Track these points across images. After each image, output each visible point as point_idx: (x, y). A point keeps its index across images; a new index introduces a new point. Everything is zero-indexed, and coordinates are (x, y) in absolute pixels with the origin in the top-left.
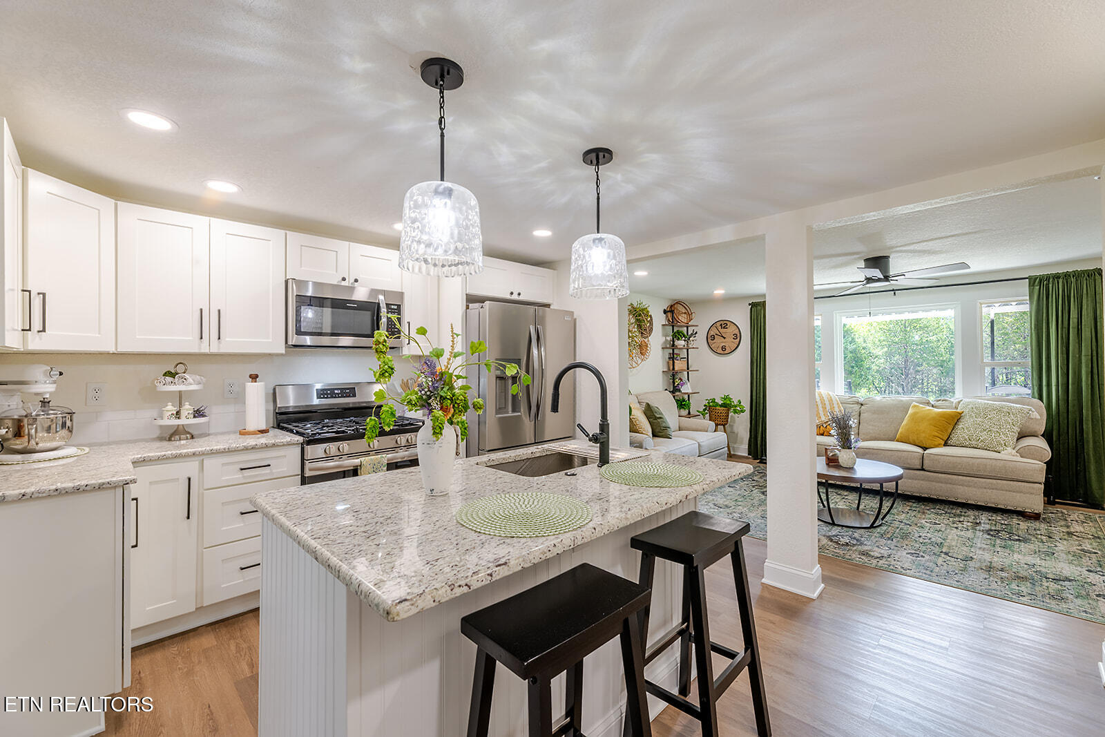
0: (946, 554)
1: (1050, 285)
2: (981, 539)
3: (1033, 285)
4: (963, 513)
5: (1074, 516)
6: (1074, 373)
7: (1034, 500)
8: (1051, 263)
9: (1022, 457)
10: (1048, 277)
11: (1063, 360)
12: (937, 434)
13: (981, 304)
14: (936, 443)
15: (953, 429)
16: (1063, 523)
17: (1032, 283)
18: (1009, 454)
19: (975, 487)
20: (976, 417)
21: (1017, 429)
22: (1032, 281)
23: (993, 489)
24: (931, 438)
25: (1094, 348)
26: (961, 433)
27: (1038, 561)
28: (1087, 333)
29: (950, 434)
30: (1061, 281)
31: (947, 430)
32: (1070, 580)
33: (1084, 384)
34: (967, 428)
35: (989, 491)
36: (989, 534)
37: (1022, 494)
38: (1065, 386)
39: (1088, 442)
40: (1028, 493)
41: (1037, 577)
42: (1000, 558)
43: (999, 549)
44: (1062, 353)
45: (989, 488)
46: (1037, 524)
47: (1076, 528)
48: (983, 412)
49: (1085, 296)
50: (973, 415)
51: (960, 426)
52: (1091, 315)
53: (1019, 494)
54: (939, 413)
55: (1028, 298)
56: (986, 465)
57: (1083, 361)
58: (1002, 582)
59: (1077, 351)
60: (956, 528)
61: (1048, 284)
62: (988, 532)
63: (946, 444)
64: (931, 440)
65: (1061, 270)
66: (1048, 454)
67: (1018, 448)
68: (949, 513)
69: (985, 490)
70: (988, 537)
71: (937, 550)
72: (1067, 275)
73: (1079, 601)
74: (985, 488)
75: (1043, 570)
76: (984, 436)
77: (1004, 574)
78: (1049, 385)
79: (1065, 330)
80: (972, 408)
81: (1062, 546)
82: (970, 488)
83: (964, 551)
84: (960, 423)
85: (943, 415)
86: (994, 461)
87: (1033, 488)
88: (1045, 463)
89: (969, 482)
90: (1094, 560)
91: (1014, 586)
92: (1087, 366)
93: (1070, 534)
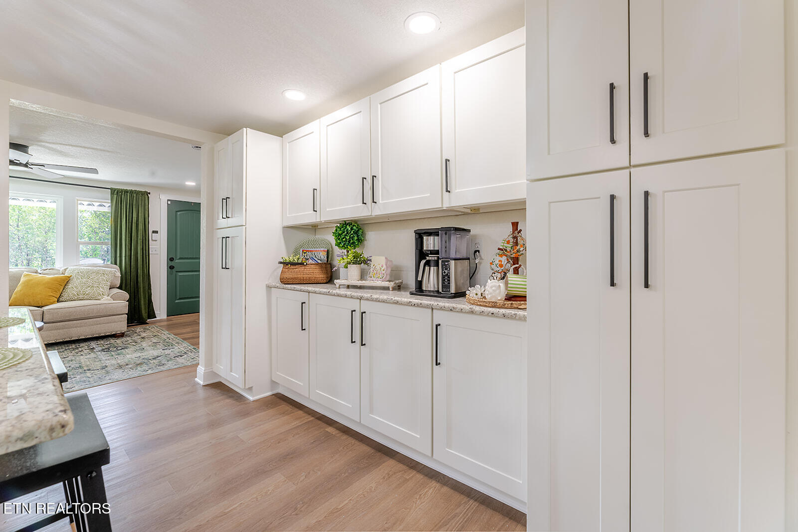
0: (89, 370)
1: (123, 196)
2: (103, 356)
3: (113, 194)
4: (78, 347)
5: (138, 330)
6: (134, 248)
7: (121, 324)
8: (123, 182)
9: (114, 300)
10: (122, 191)
11: (129, 241)
12: (52, 294)
13: (78, 200)
14: (51, 301)
15: (64, 289)
16: (136, 334)
17: (113, 192)
18: (106, 300)
19: (85, 326)
20: (81, 278)
21: (109, 284)
22: (113, 191)
23: (98, 324)
24: (47, 298)
25: (144, 235)
26: (71, 290)
27: (139, 354)
28: (141, 226)
29: (62, 293)
30: (128, 194)
31: (59, 290)
32: (160, 356)
33: (139, 255)
34: (75, 287)
35: (95, 326)
36: (104, 352)
37: (115, 323)
38: (129, 257)
39: (140, 288)
40: (118, 322)
41: (146, 361)
42: (121, 360)
43: (117, 356)
44: (128, 237)
45: (95, 325)
46: (124, 339)
47: (143, 335)
48: (87, 274)
49: (140, 206)
50: (79, 277)
51: (70, 286)
52: (143, 216)
53: (113, 324)
54: (52, 279)
55: (110, 201)
56: (93, 309)
57: (139, 242)
58: (133, 369)
59: (136, 236)
60: (81, 355)
61: (121, 195)
62: (103, 350)
63: (58, 301)
64: (48, 299)
65: (129, 188)
66: (127, 296)
67: (111, 295)
68: (69, 349)
69: (93, 327)
70: (105, 353)
71: (80, 370)
72: (132, 192)
73: (170, 362)
74: (92, 325)
75: (146, 357)
76: (88, 290)
77: (130, 366)
78: (121, 256)
79: (130, 224)
80: (78, 273)
81: (144, 344)
82: (82, 328)
83: (98, 365)
84: (69, 284)
85: (55, 280)
86: (99, 305)
87: (122, 318)
88: (127, 301)
89: (81, 323)
90: (162, 345)
91: (139, 369)
92: (141, 245)
93: (143, 338)
